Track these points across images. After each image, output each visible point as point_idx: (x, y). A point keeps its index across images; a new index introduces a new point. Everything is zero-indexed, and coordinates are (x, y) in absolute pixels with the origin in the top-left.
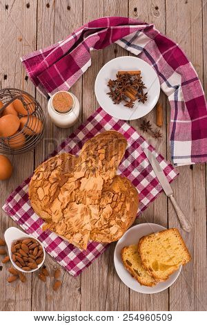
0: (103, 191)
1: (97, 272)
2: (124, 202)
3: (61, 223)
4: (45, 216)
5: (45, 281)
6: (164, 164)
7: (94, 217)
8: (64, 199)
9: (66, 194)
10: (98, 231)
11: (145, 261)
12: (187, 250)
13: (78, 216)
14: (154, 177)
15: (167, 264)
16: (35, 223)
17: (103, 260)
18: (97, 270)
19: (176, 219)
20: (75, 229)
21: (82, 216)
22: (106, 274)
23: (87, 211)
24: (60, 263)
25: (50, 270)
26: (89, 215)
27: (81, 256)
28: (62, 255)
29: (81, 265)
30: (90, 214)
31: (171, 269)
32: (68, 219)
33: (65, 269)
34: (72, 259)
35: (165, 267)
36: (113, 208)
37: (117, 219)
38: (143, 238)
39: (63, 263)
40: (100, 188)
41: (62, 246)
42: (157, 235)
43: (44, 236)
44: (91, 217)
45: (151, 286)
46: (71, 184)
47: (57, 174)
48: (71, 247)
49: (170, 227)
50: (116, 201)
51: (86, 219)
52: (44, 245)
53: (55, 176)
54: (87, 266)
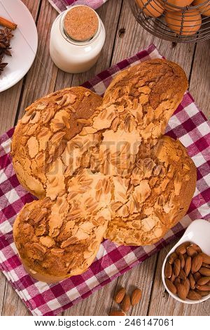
0: (140, 156)
2: (172, 179)
3: (61, 202)
7: (118, 198)
8: (71, 161)
9: (77, 153)
13: (92, 192)
20: (84, 214)
21: (99, 193)
23: (107, 186)
26: (110, 194)
30: (112, 192)
36: (153, 188)
44: (113, 198)
46: (87, 137)
47: (63, 118)
50: (159, 177)
51: (105, 200)
53: (61, 121)
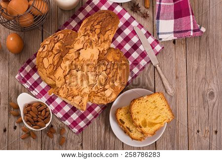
1: (96, 129)
4: (50, 82)
5: (52, 137)
6: (151, 40)
10: (95, 94)
11: (135, 119)
12: (170, 110)
14: (143, 50)
15: (154, 122)
16: (43, 90)
17: (101, 119)
18: (96, 128)
19: (162, 85)
22: (103, 132)
24: (65, 122)
25: (56, 129)
27: (82, 117)
28: (67, 116)
29: (82, 124)
31: (157, 127)
32: (69, 84)
33: (69, 127)
34: (75, 119)
35: (152, 124)
37: (111, 83)
38: (134, 100)
39: (67, 122)
40: (96, 57)
41: (67, 109)
42: (145, 98)
43: (51, 100)
45: (140, 140)
48: (74, 109)
49: (156, 91)
52: (51, 107)
54: (87, 125)
